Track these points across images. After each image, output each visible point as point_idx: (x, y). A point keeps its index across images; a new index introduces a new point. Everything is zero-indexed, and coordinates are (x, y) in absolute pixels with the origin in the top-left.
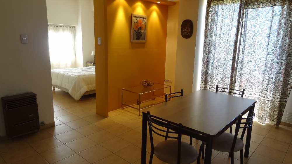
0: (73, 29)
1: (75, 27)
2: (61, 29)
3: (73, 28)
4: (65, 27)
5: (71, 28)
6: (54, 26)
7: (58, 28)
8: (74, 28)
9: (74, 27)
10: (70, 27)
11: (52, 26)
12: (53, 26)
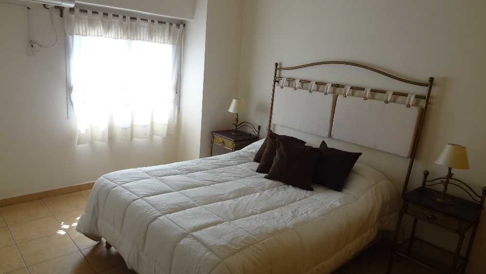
0: (179, 30)
1: (184, 25)
2: (144, 27)
3: (178, 26)
4: (156, 22)
5: (174, 25)
6: (124, 17)
7: (134, 23)
8: (182, 26)
9: (181, 24)
10: (171, 24)
11: (118, 16)
12: (121, 17)
